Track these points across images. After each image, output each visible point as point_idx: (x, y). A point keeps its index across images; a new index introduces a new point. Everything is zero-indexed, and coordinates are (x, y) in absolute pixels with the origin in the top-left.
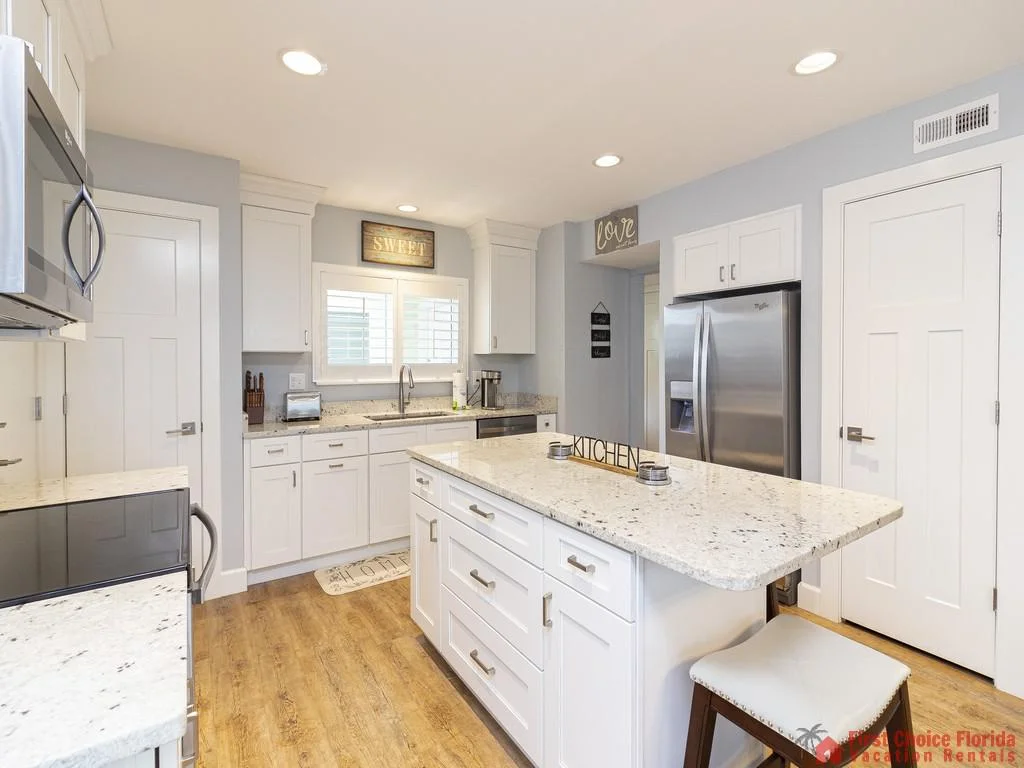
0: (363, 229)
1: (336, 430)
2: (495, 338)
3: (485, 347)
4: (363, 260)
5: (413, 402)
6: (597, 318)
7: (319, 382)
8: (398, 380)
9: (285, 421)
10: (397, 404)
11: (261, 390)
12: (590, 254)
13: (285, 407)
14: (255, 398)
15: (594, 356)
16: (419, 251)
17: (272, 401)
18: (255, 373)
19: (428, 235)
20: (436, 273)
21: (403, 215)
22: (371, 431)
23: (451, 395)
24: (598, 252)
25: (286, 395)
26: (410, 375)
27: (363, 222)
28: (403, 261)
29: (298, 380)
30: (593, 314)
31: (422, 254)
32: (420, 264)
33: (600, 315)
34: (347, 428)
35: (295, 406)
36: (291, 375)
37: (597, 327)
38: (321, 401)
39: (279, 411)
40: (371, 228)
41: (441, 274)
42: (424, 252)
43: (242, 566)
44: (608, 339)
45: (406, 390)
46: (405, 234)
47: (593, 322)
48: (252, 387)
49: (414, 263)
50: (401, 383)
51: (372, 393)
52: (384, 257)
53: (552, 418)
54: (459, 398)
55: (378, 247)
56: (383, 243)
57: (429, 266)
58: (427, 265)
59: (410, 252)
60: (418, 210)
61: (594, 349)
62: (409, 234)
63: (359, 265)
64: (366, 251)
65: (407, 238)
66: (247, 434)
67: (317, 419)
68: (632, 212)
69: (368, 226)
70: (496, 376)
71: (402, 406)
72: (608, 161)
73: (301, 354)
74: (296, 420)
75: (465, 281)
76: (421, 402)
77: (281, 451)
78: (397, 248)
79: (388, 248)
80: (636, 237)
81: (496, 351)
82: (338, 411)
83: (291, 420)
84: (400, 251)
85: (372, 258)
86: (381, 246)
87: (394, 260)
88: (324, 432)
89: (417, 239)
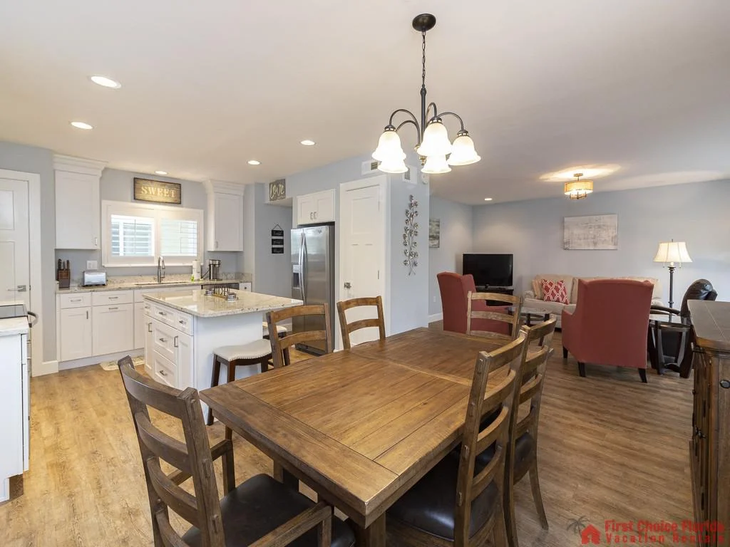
0: (135, 183)
1: (113, 290)
2: (217, 243)
3: (212, 248)
4: (135, 199)
5: (167, 277)
6: (274, 233)
7: (106, 266)
8: (157, 265)
9: (84, 286)
10: (157, 277)
11: (68, 270)
12: (268, 201)
13: (83, 279)
14: (64, 274)
15: (273, 252)
16: (171, 195)
17: (75, 276)
18: (64, 260)
19: (177, 186)
20: (182, 207)
22: (136, 291)
23: (192, 273)
24: (271, 200)
25: (84, 272)
26: (163, 261)
27: (135, 178)
28: (161, 200)
29: (92, 264)
30: (273, 231)
31: (173, 196)
32: (173, 201)
33: (277, 231)
34: (120, 289)
35: (90, 278)
36: (88, 262)
37: (275, 238)
38: (107, 276)
39: (81, 281)
40: (140, 182)
41: (187, 207)
43: (55, 359)
44: (283, 244)
45: (162, 271)
46: (162, 185)
47: (273, 235)
48: (62, 268)
49: (168, 201)
50: (159, 267)
51: (142, 272)
52: (147, 198)
53: (249, 285)
54: (196, 275)
55: (144, 192)
56: (147, 190)
57: (178, 202)
58: (176, 202)
59: (165, 195)
60: (168, 174)
61: (273, 249)
62: (165, 185)
63: (132, 202)
64: (136, 195)
65: (163, 187)
66: (58, 291)
67: (104, 285)
68: (283, 182)
69: (137, 181)
70: (217, 263)
71: (160, 279)
72: (254, 162)
73: (95, 250)
74: (91, 286)
75: (202, 211)
76: (173, 277)
77: (80, 300)
78: (156, 192)
79: (151, 192)
80: (285, 194)
81: (218, 250)
82: (119, 281)
83: (87, 286)
84: (159, 194)
85: (141, 198)
86: (146, 192)
87: (155, 199)
88: (105, 291)
89: (170, 188)
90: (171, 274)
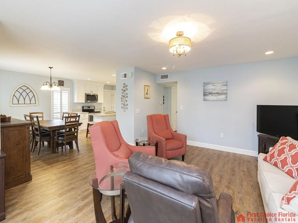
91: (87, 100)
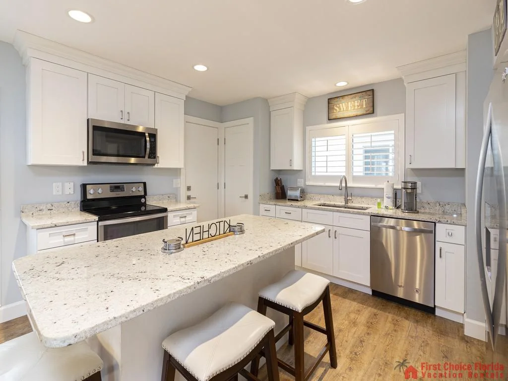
0: (329, 103)
4: (329, 120)
11: (281, 186)
14: (278, 189)
16: (363, 105)
19: (369, 93)
20: (376, 116)
21: (343, 88)
27: (329, 99)
28: (353, 114)
29: (300, 182)
32: (365, 112)
35: (290, 193)
40: (333, 102)
41: (380, 115)
42: (366, 104)
49: (359, 113)
52: (339, 115)
55: (336, 110)
56: (340, 107)
57: (371, 111)
58: (368, 112)
59: (356, 108)
60: (348, 83)
62: (356, 97)
63: (327, 123)
64: (330, 114)
65: (354, 99)
69: (332, 100)
71: (347, 201)
75: (401, 116)
76: (363, 199)
77: (269, 211)
78: (347, 107)
79: (342, 110)
83: (289, 199)
84: (350, 108)
85: (334, 117)
86: (338, 109)
87: (346, 115)
88: (285, 206)
89: (362, 98)
90: (362, 197)
91: (94, 154)
